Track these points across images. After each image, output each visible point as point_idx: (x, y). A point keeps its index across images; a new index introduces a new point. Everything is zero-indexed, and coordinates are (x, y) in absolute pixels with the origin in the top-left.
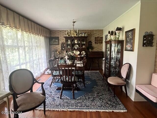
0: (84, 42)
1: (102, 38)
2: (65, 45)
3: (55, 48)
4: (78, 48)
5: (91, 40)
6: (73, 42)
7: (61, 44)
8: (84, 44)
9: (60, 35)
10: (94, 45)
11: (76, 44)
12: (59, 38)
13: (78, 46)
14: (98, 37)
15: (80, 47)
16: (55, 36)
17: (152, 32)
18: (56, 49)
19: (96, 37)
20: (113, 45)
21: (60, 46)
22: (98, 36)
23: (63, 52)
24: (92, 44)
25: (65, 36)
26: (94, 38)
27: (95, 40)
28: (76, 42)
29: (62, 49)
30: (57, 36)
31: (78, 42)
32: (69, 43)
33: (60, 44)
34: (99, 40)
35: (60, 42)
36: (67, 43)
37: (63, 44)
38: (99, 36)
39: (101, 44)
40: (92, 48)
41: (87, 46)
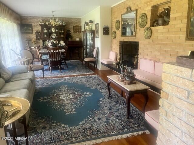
0: (62, 31)
1: (81, 27)
2: (40, 34)
3: (28, 37)
4: (56, 37)
5: (69, 29)
6: (50, 31)
7: (36, 32)
8: (62, 34)
9: (33, 22)
10: (72, 33)
11: (53, 33)
12: (33, 26)
13: (55, 35)
14: (76, 26)
15: (58, 36)
16: (27, 23)
17: (108, 26)
18: (30, 38)
19: (75, 25)
20: (88, 34)
21: (34, 35)
22: (76, 24)
23: (39, 42)
24: (70, 33)
25: (41, 23)
26: (72, 27)
27: (74, 28)
28: (53, 31)
29: (37, 39)
30: (29, 23)
31: (55, 30)
32: (46, 31)
33: (34, 33)
34: (78, 29)
35: (35, 30)
36: (43, 31)
37: (37, 32)
38: (78, 25)
39: (80, 33)
40: (71, 37)
41: (66, 35)
